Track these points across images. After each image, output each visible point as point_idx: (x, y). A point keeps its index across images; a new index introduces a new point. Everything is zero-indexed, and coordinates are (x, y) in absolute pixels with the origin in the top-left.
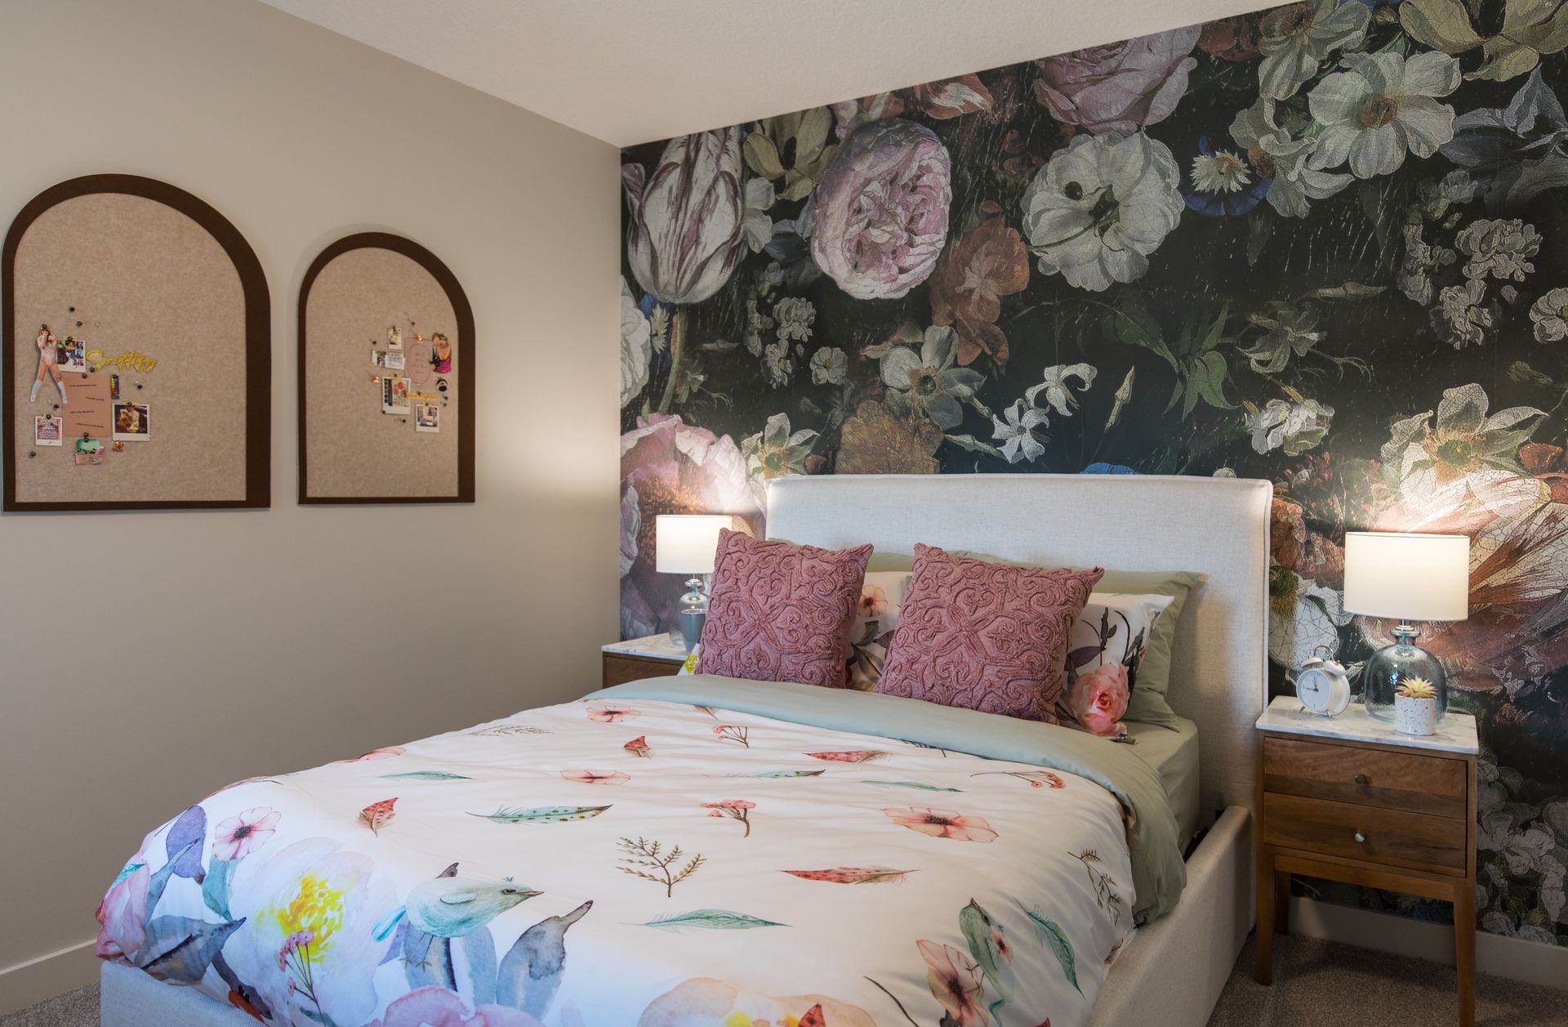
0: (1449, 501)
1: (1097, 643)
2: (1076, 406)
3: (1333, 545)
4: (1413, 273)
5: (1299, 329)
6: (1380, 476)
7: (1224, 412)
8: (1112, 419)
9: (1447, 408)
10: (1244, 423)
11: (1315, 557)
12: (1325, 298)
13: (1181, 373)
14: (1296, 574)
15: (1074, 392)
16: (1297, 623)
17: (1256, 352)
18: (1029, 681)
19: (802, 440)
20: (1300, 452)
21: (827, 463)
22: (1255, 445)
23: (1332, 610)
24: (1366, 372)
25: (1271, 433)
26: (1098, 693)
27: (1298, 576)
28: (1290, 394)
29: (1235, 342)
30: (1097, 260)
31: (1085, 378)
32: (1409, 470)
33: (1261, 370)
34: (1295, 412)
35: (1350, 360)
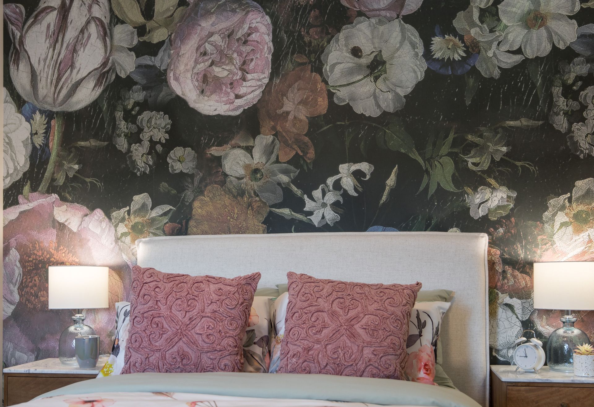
0: (579, 245)
1: (417, 332)
2: (360, 189)
3: (518, 273)
4: (557, 114)
5: (496, 144)
6: (542, 231)
7: (453, 194)
8: (384, 198)
9: (577, 192)
10: (465, 200)
11: (508, 280)
12: (510, 127)
13: (427, 169)
14: (497, 291)
15: (359, 180)
16: (499, 320)
17: (471, 157)
18: (393, 356)
19: (161, 212)
20: (498, 218)
21: (182, 227)
22: (472, 214)
23: (518, 311)
24: (533, 171)
25: (481, 206)
26: (423, 364)
27: (499, 292)
28: (491, 183)
29: (459, 151)
30: (372, 97)
31: (366, 171)
32: (558, 227)
33: (474, 168)
34: (494, 194)
35: (525, 163)
